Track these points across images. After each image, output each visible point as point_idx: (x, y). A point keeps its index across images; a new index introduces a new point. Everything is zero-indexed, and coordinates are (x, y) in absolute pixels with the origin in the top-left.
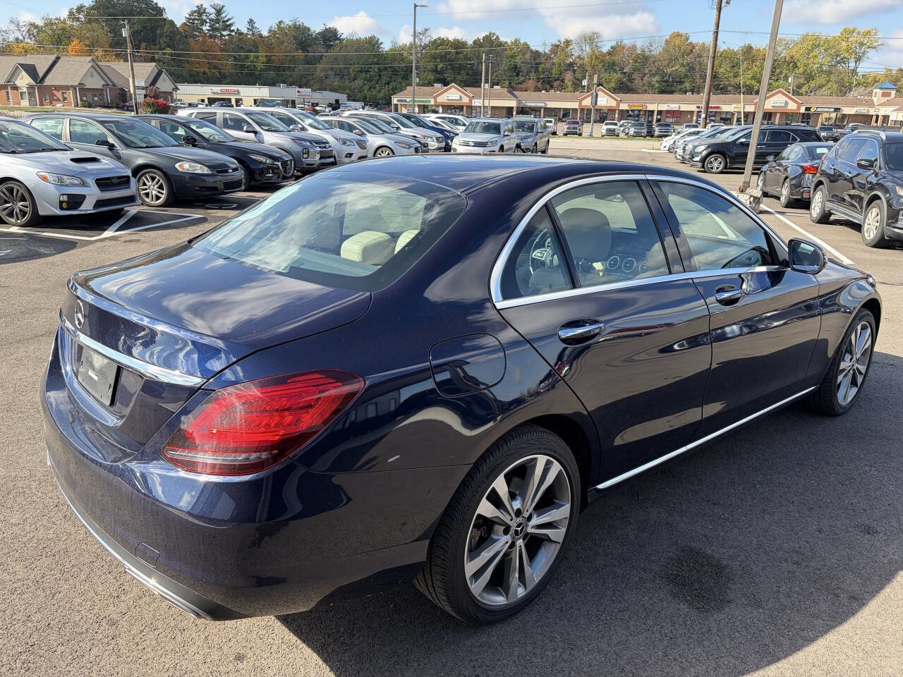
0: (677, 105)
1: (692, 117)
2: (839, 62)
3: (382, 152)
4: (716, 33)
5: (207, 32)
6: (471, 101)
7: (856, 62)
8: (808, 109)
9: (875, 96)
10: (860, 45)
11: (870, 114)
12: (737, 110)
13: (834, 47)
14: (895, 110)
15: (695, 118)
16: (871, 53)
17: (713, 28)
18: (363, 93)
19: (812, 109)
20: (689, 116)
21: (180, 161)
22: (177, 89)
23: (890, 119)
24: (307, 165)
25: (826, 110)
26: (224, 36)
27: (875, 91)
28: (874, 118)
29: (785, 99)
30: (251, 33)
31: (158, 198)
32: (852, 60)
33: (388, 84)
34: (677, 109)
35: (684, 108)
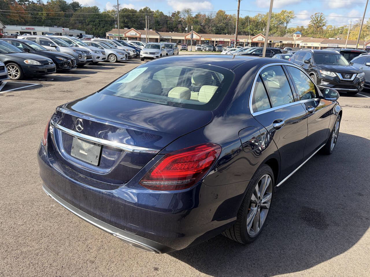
0: (223, 39)
1: (229, 44)
2: (280, 24)
3: (111, 56)
4: (239, 11)
5: (17, 2)
6: (140, 35)
7: (287, 23)
8: (270, 41)
9: (294, 37)
10: (287, 17)
11: (293, 43)
12: (245, 41)
13: (278, 18)
14: (302, 42)
15: (230, 44)
16: (292, 20)
17: (237, 9)
18: (92, 31)
19: (272, 42)
20: (228, 43)
21: (26, 59)
22: (5, 27)
23: (300, 45)
24: (81, 61)
25: (277, 42)
26: (26, 4)
27: (294, 35)
28: (294, 45)
29: (262, 37)
30: (39, 3)
31: (16, 76)
32: (285, 23)
33: (104, 27)
34: (223, 40)
35: (226, 40)
